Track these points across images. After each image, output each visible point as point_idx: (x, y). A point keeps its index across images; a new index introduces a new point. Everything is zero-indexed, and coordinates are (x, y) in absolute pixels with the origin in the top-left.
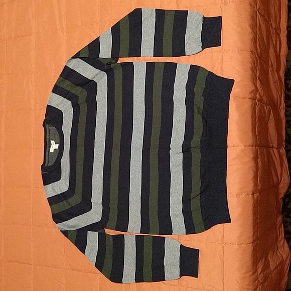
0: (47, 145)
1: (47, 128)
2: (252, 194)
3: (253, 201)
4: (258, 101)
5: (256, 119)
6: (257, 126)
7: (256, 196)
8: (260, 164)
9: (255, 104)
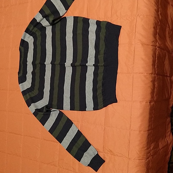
2: (149, 102)
3: (150, 107)
4: (157, 47)
5: (155, 58)
6: (156, 62)
7: (152, 103)
8: (156, 85)
9: (156, 49)
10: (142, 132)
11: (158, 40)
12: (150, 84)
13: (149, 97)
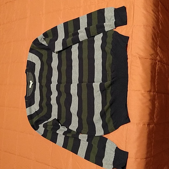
0: (28, 84)
1: (28, 74)
2: (148, 125)
3: (148, 130)
4: (158, 61)
5: (155, 73)
6: (156, 78)
7: (151, 126)
8: (157, 105)
9: (155, 64)
10: (139, 160)
11: (159, 53)
12: (149, 104)
13: (146, 119)
